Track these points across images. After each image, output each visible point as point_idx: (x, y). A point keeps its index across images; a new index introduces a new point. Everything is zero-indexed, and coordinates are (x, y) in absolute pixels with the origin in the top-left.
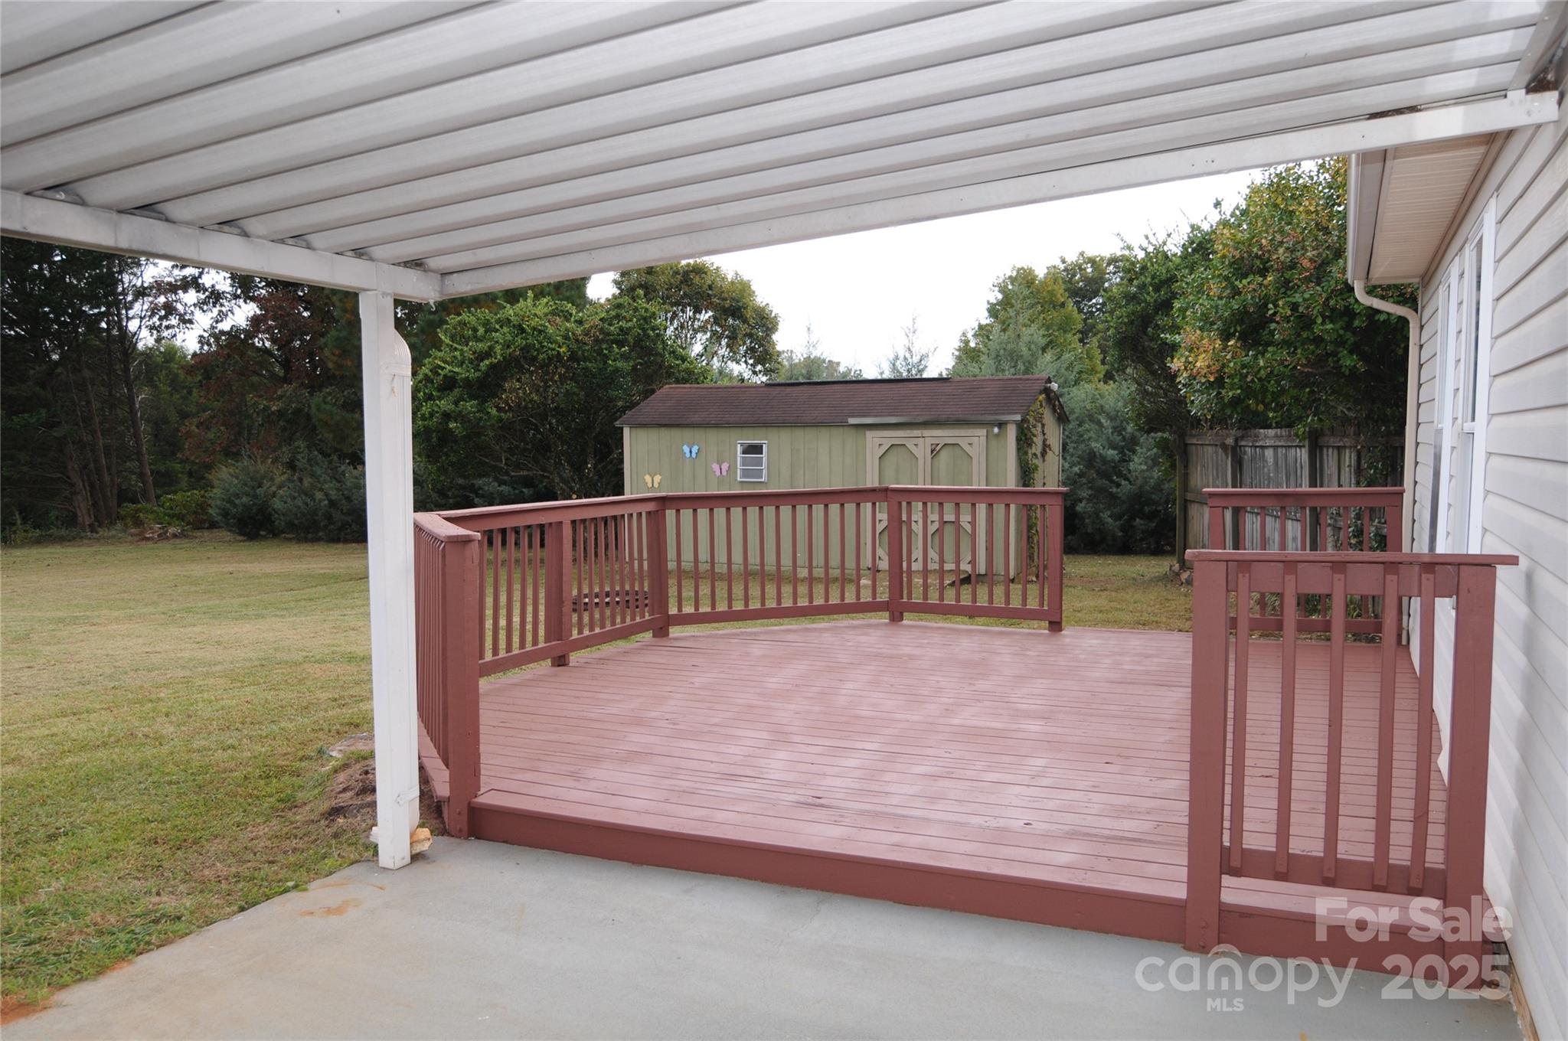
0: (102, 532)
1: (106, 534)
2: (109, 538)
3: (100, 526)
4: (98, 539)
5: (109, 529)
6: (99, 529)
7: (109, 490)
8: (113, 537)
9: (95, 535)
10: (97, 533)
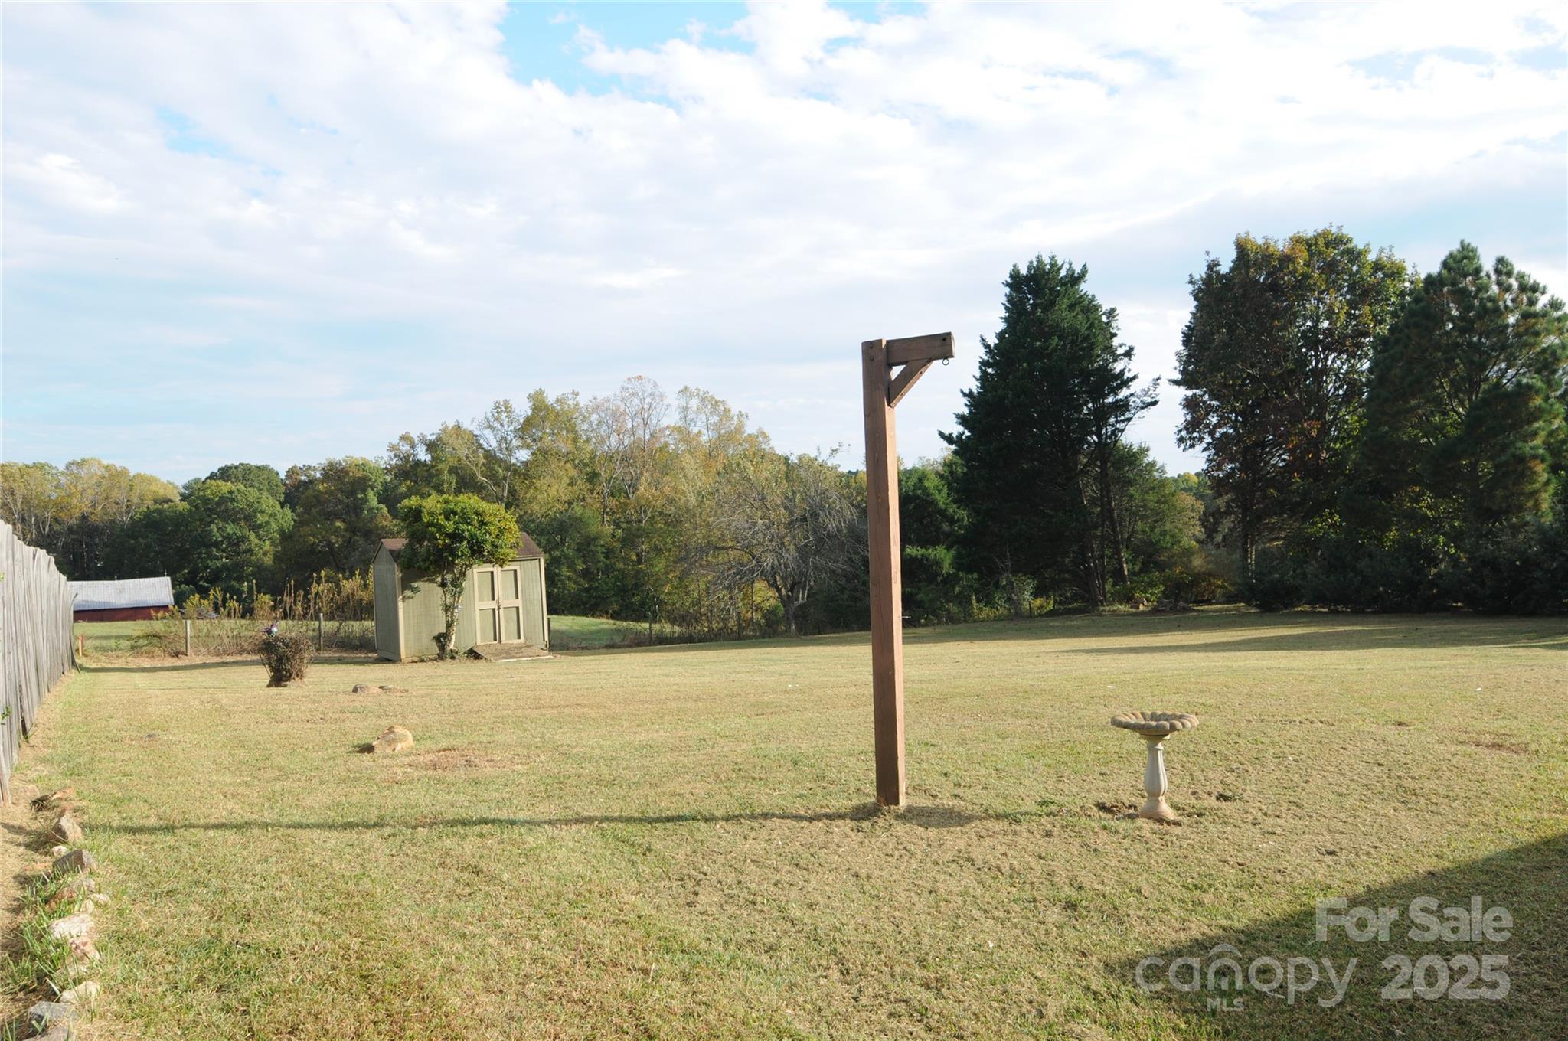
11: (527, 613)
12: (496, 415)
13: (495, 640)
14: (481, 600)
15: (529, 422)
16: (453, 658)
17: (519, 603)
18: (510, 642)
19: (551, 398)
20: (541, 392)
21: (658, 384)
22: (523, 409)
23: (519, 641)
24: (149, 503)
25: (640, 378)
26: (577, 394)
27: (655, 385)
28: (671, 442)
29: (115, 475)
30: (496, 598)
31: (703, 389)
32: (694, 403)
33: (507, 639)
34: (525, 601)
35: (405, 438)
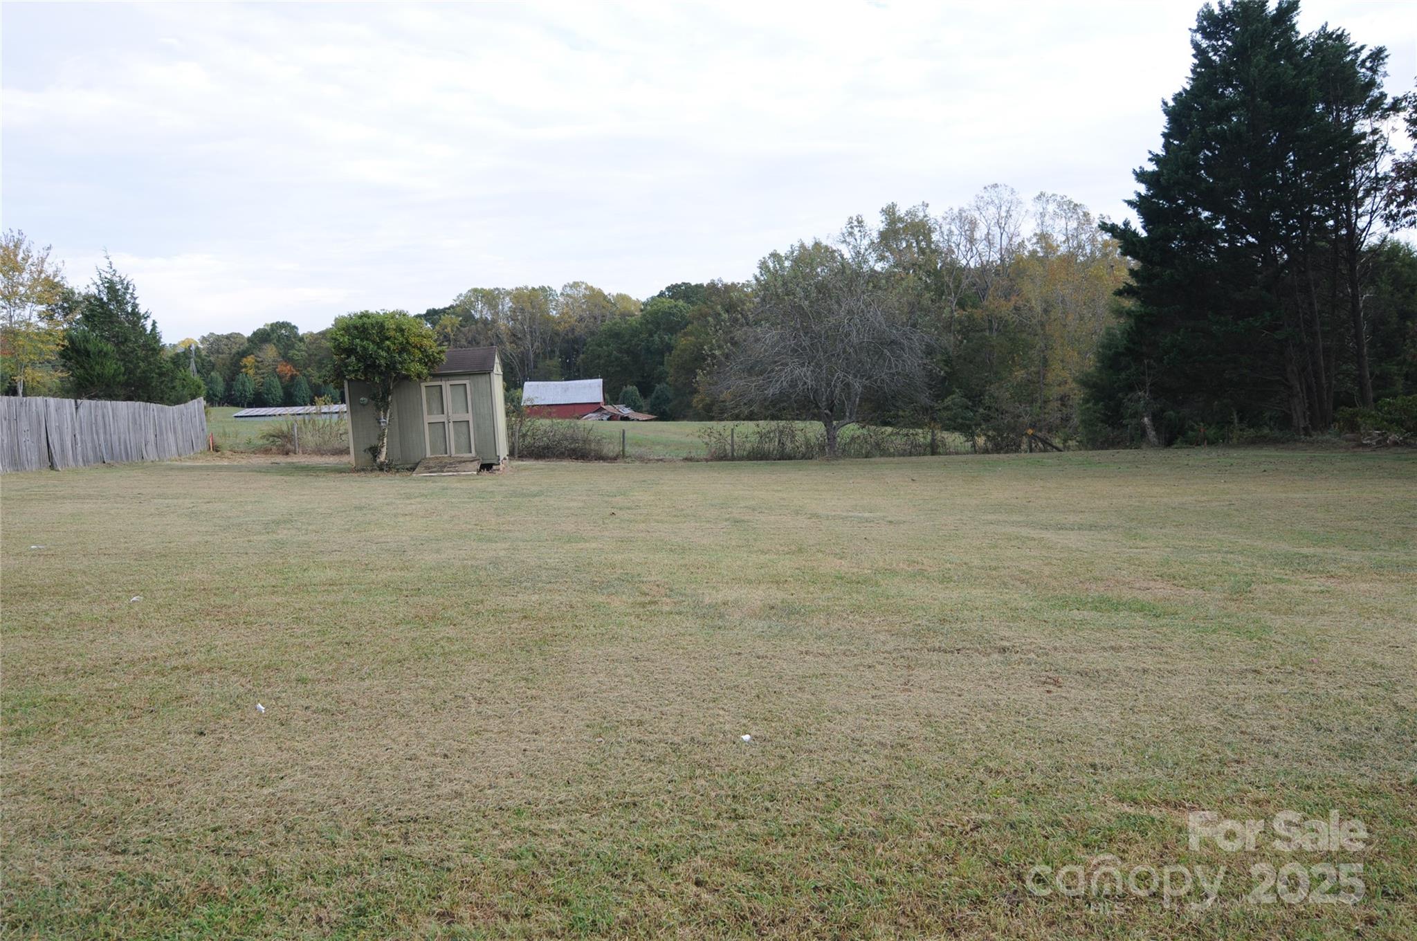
0: (1317, 436)
1: (1320, 438)
2: (1323, 442)
3: (1314, 428)
4: (1312, 443)
5: (1322, 433)
6: (1313, 433)
7: (1325, 392)
8: (1327, 441)
9: (1308, 438)
10: (1311, 436)
11: (477, 427)
12: (850, 230)
13: (446, 453)
14: (430, 413)
15: (883, 235)
16: (381, 470)
17: (469, 417)
18: (461, 455)
19: (901, 211)
20: (894, 206)
21: (1015, 190)
22: (876, 224)
23: (470, 455)
24: (617, 319)
25: (996, 186)
26: (927, 205)
27: (1013, 191)
28: (1039, 250)
29: (596, 297)
30: (445, 412)
31: (1060, 193)
32: (1051, 208)
33: (456, 452)
34: (475, 415)
35: (774, 255)
